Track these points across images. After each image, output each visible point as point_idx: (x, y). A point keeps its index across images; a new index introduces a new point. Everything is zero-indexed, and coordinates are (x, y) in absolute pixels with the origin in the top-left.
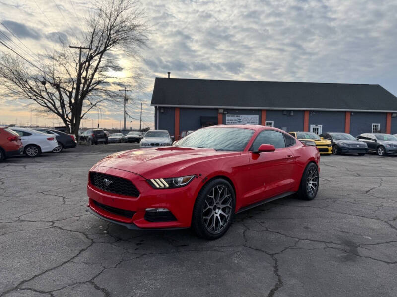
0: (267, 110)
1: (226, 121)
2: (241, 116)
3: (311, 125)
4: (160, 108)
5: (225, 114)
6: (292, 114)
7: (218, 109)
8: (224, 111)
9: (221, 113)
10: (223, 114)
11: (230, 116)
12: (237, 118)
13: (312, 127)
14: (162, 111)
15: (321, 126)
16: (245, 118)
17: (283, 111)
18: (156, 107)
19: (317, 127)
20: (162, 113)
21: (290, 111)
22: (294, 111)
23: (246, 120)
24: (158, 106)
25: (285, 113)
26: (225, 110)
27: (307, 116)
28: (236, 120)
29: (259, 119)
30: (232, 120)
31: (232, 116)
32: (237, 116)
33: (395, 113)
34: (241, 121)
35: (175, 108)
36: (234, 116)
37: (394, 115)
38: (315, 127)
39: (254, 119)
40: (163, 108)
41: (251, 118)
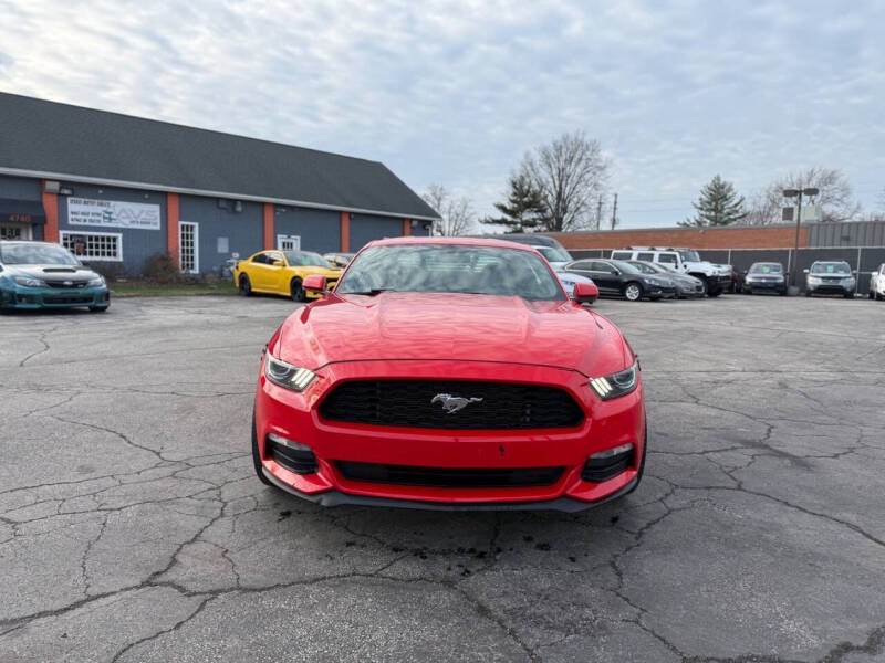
0: (180, 195)
1: (70, 216)
2: (112, 203)
3: (279, 236)
5: (66, 196)
6: (239, 208)
7: (41, 181)
8: (61, 188)
9: (51, 193)
10: (59, 195)
11: (79, 203)
12: (100, 209)
13: (281, 239)
15: (298, 238)
16: (123, 210)
17: (218, 199)
19: (290, 241)
21: (234, 201)
22: (244, 202)
23: (128, 217)
25: (222, 204)
26: (64, 184)
27: (269, 215)
28: (99, 215)
29: (161, 214)
30: (88, 214)
31: (85, 203)
32: (101, 205)
33: (416, 220)
34: (112, 216)
36: (93, 204)
37: (415, 223)
38: (286, 241)
39: (147, 214)
41: (142, 212)
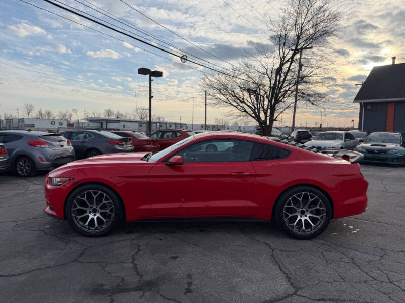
4: (365, 103)
14: (369, 107)
18: (361, 103)
20: (369, 109)
24: (363, 101)
35: (387, 102)
40: (371, 103)
